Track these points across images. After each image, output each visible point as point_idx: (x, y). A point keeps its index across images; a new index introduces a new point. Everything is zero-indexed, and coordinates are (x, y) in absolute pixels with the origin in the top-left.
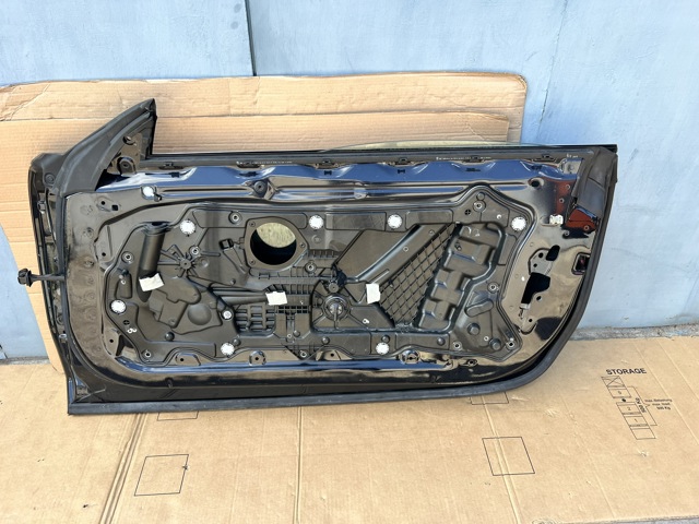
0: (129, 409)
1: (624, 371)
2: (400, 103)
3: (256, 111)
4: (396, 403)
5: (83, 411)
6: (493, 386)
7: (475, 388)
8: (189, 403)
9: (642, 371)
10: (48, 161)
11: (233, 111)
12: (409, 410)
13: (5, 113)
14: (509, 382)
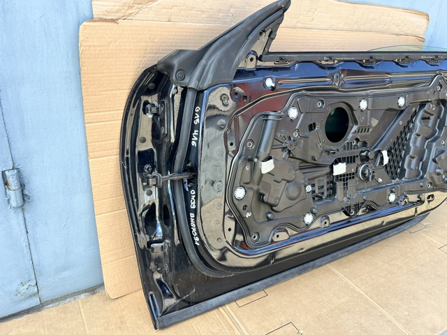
0: (214, 304)
5: (174, 320)
8: (258, 283)
10: (182, 57)
13: (130, 11)
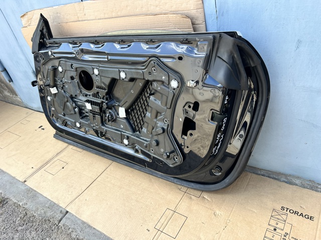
0: (66, 141)
1: (296, 213)
2: (138, 11)
3: (86, 19)
4: (148, 175)
6: (193, 184)
7: (183, 182)
9: (311, 218)
11: (80, 19)
12: (150, 180)
14: (202, 186)
